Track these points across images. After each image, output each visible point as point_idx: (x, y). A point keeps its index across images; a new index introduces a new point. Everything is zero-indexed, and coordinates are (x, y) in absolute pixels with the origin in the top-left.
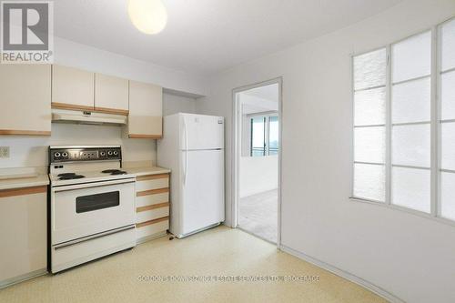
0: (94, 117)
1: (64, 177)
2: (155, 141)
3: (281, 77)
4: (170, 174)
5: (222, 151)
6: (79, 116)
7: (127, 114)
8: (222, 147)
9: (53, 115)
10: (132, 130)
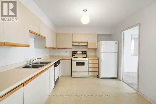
0: (80, 44)
1: (74, 57)
2: (96, 50)
3: (140, 23)
4: (98, 59)
5: (117, 53)
6: (77, 44)
7: (87, 42)
8: (117, 51)
9: (73, 44)
10: (89, 47)
